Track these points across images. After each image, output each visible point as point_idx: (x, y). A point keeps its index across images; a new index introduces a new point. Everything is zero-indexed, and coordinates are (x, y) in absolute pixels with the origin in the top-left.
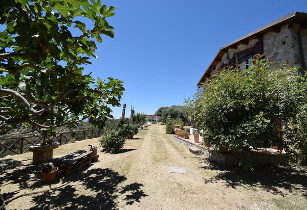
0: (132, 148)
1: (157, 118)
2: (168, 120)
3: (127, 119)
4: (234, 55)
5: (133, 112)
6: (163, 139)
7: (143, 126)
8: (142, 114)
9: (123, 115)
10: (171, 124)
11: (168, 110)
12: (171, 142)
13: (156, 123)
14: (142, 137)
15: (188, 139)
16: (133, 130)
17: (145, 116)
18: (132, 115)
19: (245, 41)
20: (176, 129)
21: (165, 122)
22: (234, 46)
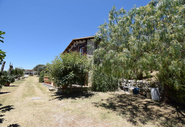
0: (7, 91)
1: (34, 72)
2: (41, 73)
3: (6, 72)
4: (78, 44)
5: (11, 67)
6: (35, 86)
7: (21, 78)
8: (21, 68)
9: (3, 69)
10: (43, 76)
11: (42, 67)
12: (40, 87)
13: (32, 76)
14: (17, 85)
15: (51, 84)
16: (10, 80)
17: (24, 70)
18: (10, 69)
19: (82, 40)
20: (44, 79)
21: (39, 75)
22: (78, 40)
